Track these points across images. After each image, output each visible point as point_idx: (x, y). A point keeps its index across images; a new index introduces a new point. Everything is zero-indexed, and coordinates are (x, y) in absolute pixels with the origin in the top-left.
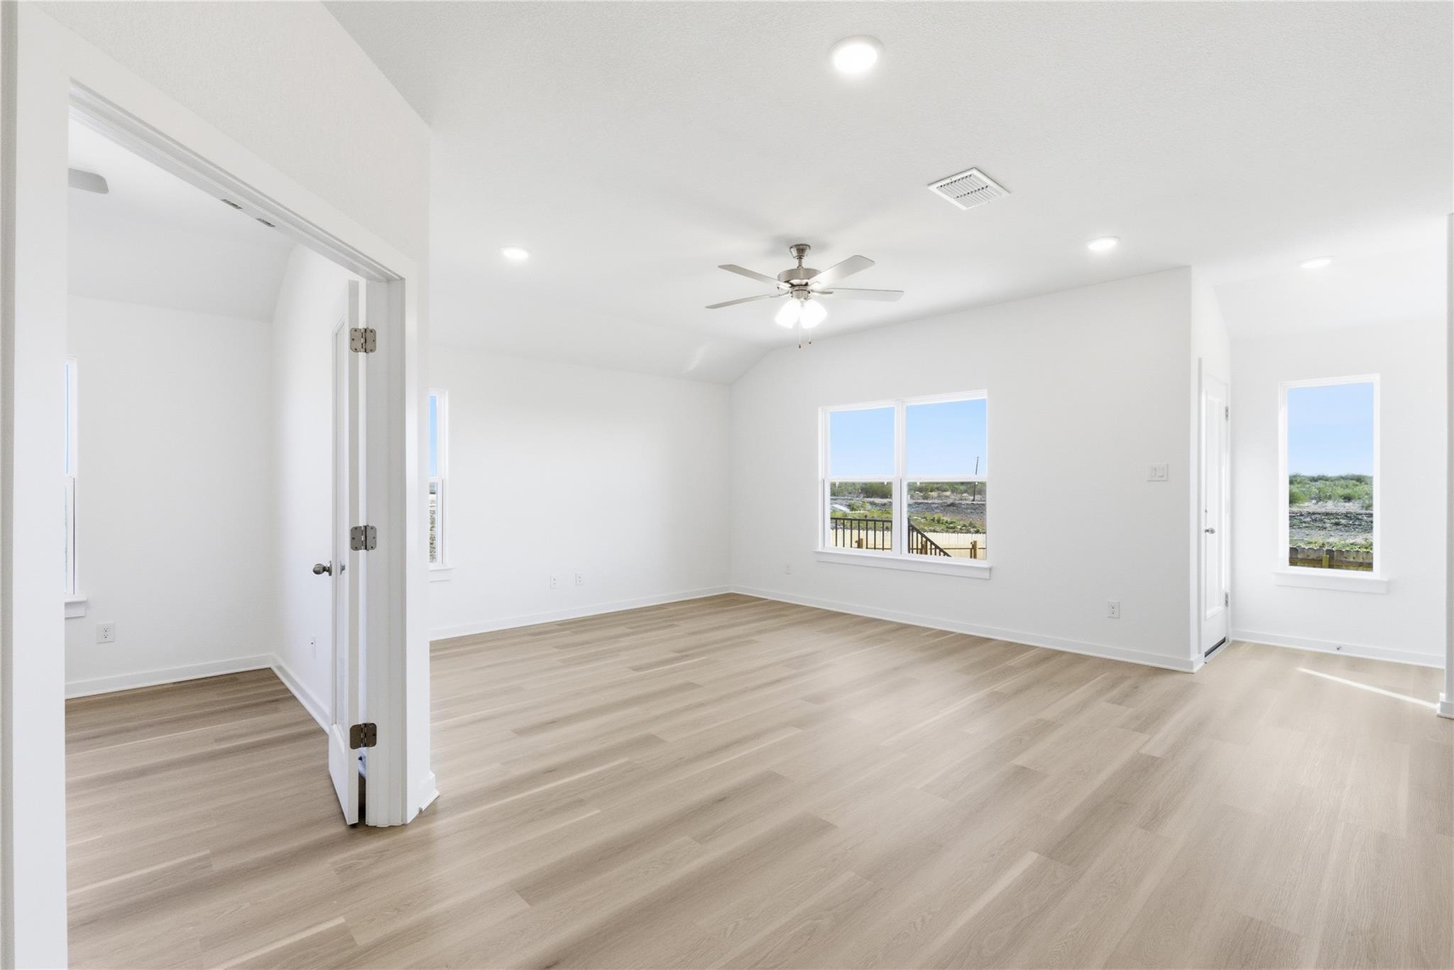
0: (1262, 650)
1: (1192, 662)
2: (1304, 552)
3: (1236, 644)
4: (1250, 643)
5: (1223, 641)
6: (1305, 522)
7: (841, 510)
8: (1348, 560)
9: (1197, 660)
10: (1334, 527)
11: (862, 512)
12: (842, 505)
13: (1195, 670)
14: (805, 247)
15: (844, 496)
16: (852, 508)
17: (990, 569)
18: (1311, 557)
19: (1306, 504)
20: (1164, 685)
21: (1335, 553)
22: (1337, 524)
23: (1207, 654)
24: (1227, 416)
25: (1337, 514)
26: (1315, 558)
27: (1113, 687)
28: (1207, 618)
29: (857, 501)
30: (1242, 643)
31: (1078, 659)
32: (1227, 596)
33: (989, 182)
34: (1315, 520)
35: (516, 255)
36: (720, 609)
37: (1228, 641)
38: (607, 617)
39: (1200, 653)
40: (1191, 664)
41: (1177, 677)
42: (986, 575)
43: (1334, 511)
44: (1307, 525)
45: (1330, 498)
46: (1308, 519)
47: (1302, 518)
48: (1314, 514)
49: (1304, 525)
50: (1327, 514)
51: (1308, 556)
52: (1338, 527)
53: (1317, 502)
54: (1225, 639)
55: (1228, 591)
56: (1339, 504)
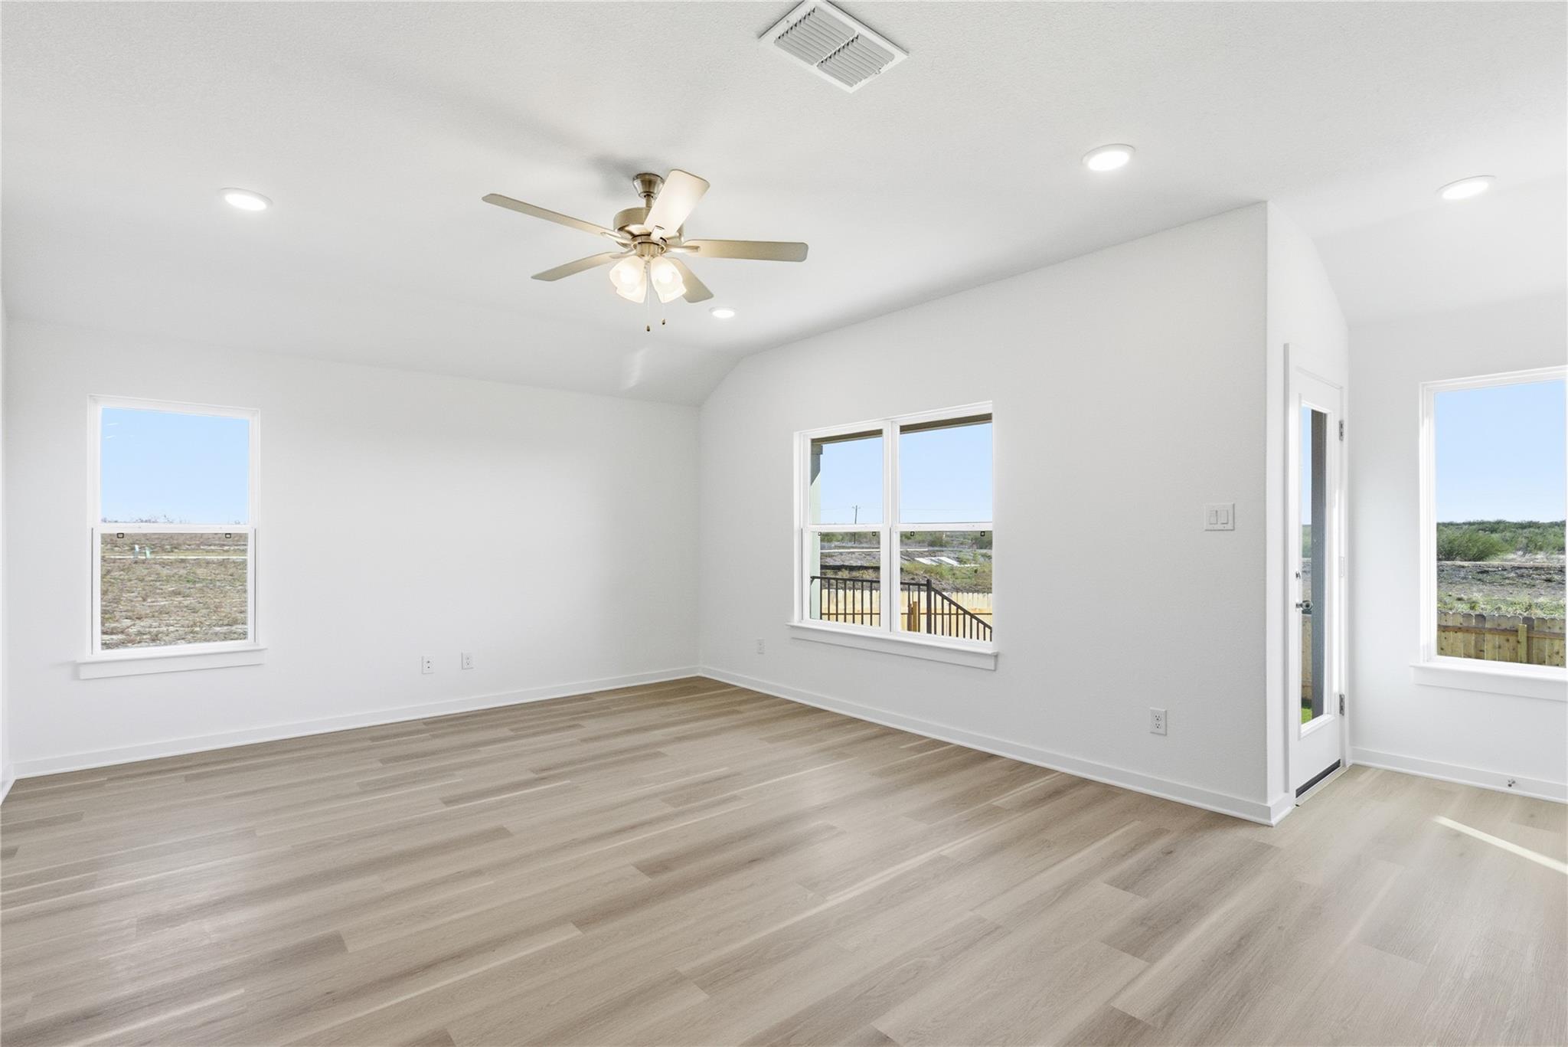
0: (1395, 780)
1: (1269, 808)
2: (1493, 620)
3: (1357, 769)
4: (1378, 769)
5: (1336, 766)
6: (1508, 578)
7: (948, 564)
8: (1552, 631)
9: (1280, 804)
10: (1545, 584)
11: (973, 565)
12: (949, 557)
13: (1274, 821)
14: (652, 178)
15: (954, 547)
16: (960, 560)
17: (996, 656)
18: (1503, 627)
19: (1511, 556)
20: (1223, 845)
21: (1535, 622)
22: (1549, 581)
23: (1300, 791)
24: (1341, 434)
25: (1549, 568)
26: (1508, 628)
27: (1133, 850)
28: (1302, 737)
29: (967, 553)
30: (1366, 768)
31: (1109, 792)
32: (1342, 700)
33: (859, 29)
34: (1522, 576)
35: (245, 203)
36: (662, 701)
37: (1344, 765)
38: (497, 712)
39: (1286, 791)
40: (1267, 811)
41: (1243, 833)
42: (990, 664)
43: (1545, 565)
44: (1511, 582)
45: (1541, 549)
46: (1512, 575)
47: (1505, 573)
48: (1519, 568)
49: (1507, 581)
50: (1537, 569)
51: (1499, 625)
52: (1550, 584)
53: (1524, 554)
54: (1339, 762)
55: (1343, 692)
56: (1553, 556)
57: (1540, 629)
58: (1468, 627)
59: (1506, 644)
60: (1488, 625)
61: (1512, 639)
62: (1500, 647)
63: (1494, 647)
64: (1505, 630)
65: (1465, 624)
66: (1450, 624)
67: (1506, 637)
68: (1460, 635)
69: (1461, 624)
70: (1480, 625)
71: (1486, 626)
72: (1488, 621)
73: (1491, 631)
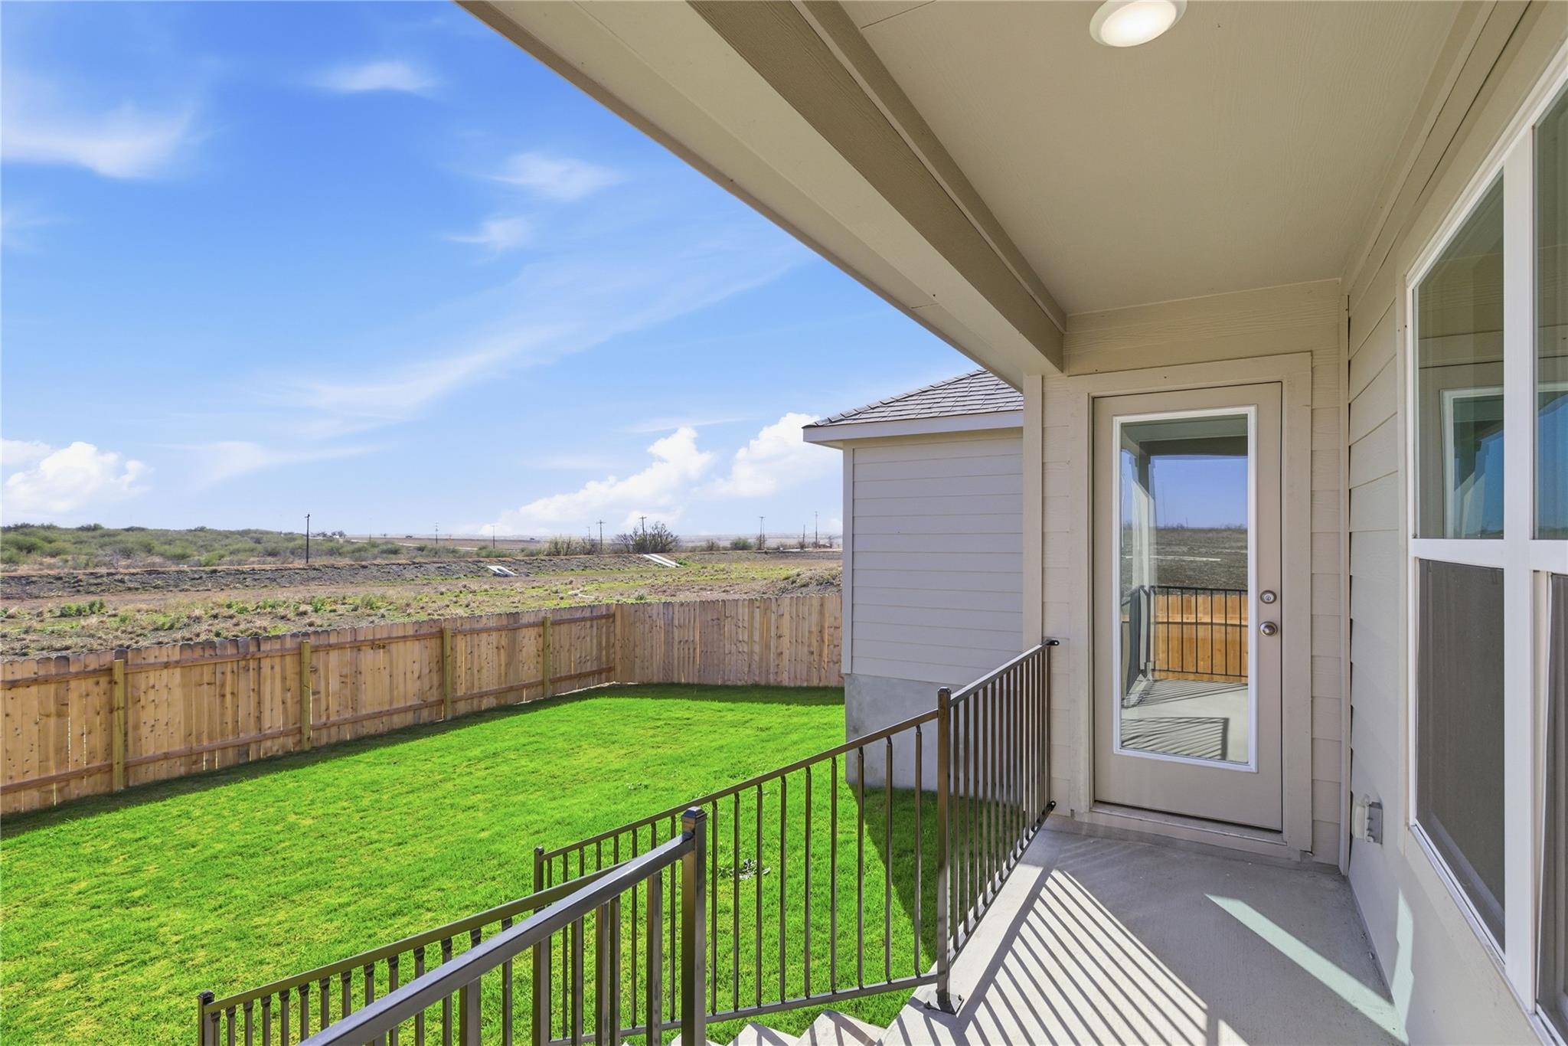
18: (92, 665)
51: (87, 665)
57: (135, 662)
58: (47, 676)
59: (96, 690)
60: (73, 669)
61: (103, 681)
62: (87, 695)
63: (81, 696)
64: (95, 671)
65: (41, 673)
66: (18, 676)
67: (95, 679)
68: (34, 689)
69: (35, 673)
70: (62, 671)
71: (71, 670)
72: (73, 663)
73: (78, 675)
